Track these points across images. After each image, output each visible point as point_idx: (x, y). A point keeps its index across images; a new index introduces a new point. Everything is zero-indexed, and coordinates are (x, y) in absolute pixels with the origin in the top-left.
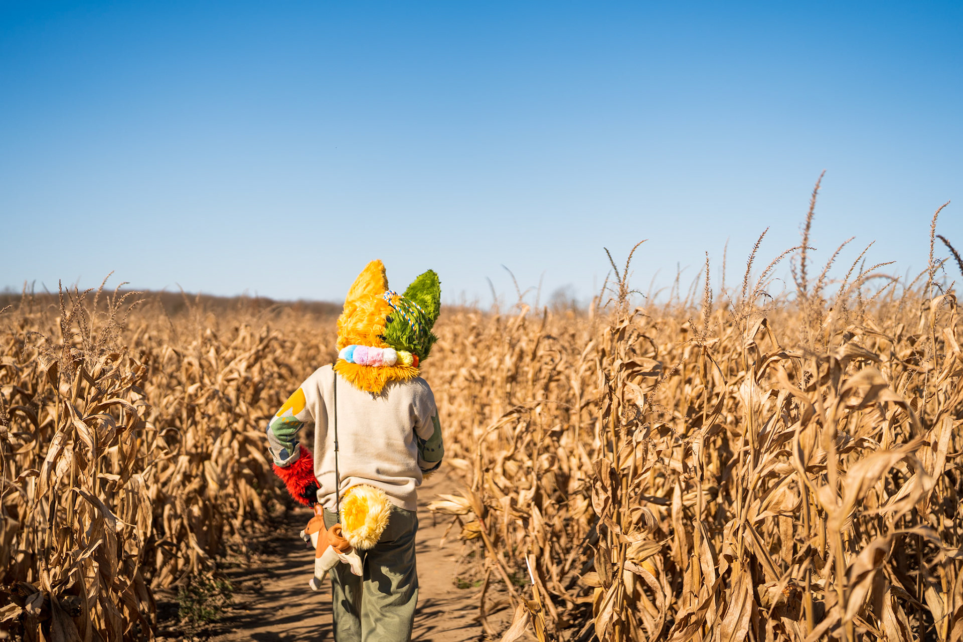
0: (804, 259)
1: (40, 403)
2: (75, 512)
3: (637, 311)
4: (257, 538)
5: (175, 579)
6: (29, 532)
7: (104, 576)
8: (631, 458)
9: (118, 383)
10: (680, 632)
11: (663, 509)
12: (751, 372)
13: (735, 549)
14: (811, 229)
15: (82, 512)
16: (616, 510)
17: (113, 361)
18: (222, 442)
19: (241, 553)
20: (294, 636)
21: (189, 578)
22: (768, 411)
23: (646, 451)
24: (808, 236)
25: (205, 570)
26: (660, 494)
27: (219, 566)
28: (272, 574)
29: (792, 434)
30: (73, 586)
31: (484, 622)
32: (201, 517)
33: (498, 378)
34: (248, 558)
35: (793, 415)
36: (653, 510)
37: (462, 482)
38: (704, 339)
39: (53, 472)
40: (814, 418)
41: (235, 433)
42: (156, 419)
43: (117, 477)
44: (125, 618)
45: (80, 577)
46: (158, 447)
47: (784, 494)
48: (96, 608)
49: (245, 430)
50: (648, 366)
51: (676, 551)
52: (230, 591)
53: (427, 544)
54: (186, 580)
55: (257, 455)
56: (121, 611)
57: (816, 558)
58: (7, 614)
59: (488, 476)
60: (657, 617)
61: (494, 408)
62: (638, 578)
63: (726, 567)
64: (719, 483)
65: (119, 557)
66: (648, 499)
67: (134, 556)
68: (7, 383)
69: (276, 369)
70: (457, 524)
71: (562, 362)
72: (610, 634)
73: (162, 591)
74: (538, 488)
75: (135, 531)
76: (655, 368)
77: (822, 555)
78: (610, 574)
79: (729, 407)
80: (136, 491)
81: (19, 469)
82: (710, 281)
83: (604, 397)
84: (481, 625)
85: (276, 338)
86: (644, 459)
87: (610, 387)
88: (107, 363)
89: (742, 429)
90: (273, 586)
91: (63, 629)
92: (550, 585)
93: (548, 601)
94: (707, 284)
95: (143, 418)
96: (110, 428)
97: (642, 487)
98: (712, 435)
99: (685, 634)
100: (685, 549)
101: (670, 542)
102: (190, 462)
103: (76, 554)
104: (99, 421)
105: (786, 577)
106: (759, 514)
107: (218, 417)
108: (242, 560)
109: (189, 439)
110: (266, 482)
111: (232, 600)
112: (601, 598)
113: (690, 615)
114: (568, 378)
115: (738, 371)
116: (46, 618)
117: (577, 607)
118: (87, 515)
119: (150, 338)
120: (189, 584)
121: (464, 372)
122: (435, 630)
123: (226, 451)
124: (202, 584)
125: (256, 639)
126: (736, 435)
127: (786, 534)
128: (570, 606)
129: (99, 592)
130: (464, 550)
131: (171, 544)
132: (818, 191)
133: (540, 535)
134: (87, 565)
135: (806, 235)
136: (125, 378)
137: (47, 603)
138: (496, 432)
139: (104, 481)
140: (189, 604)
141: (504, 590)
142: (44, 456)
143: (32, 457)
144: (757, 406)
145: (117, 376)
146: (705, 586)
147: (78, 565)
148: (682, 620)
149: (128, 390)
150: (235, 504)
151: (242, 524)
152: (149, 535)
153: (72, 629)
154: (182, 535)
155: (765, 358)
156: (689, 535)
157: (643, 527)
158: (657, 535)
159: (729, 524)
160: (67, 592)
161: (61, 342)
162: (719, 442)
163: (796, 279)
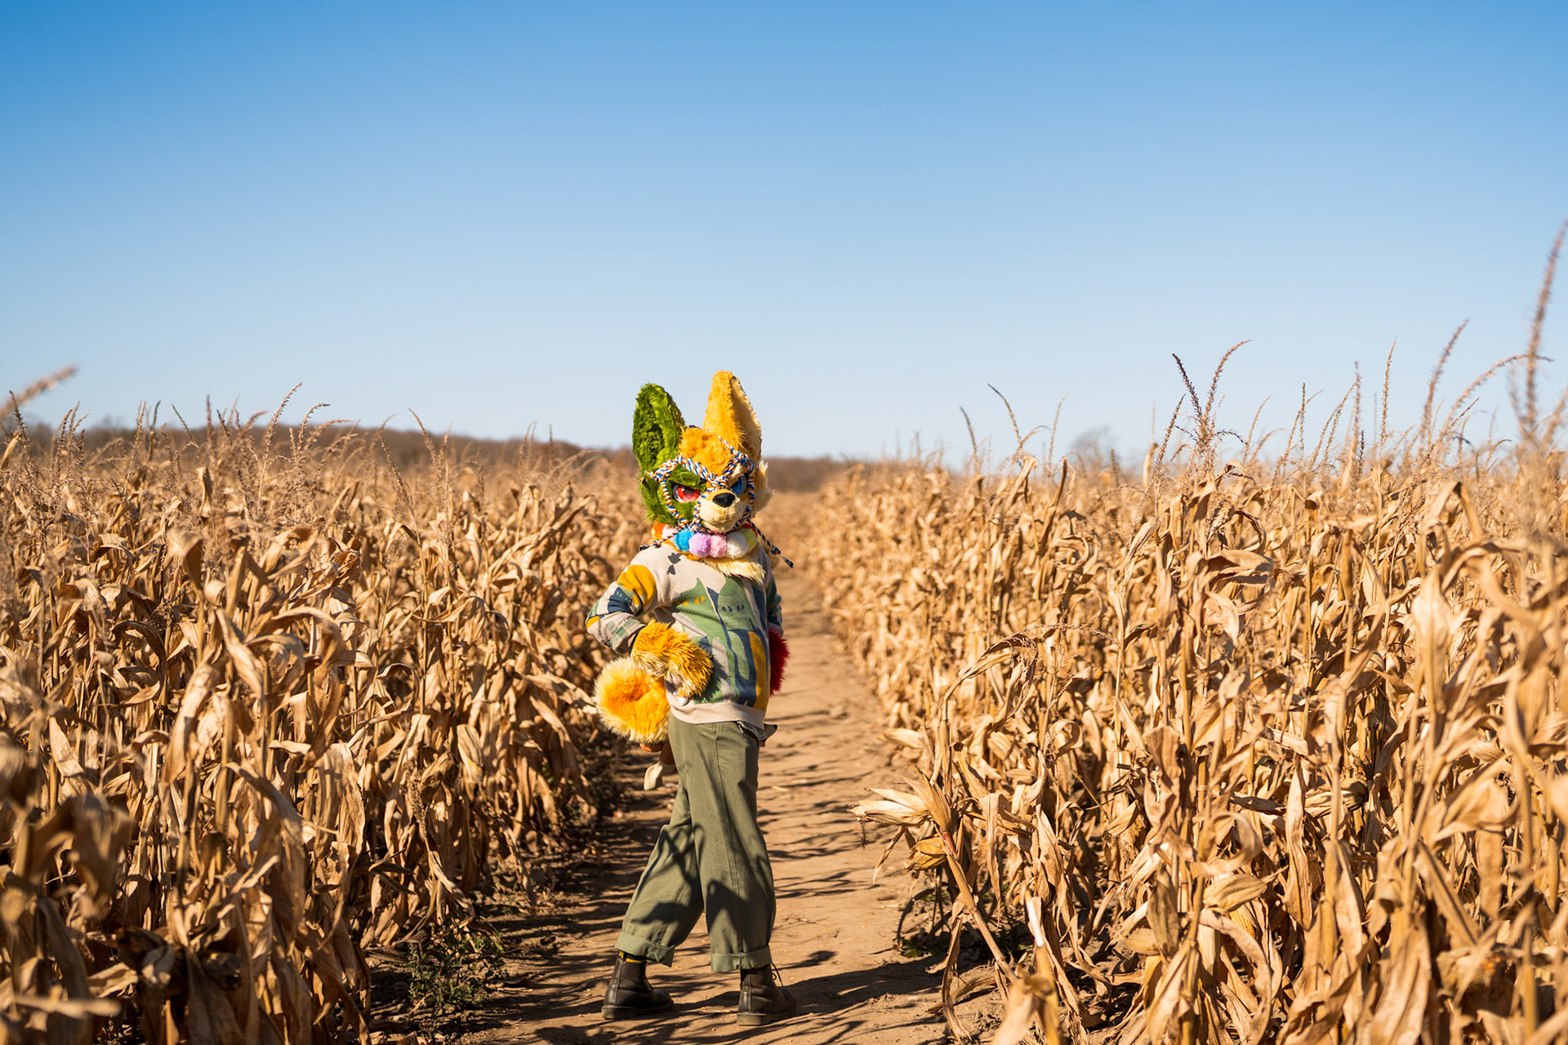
0: (1532, 372)
1: (168, 617)
2: (230, 807)
3: (1230, 467)
4: (548, 862)
5: (402, 932)
6: (147, 844)
7: (281, 920)
8: (1216, 727)
9: (307, 582)
10: (1299, 1034)
11: (1269, 820)
12: (1433, 577)
13: (1398, 888)
14: (1546, 320)
15: (242, 808)
16: (1187, 819)
17: (299, 541)
18: (487, 693)
19: (520, 888)
20: (612, 1034)
21: (427, 929)
22: (1460, 650)
23: (1242, 716)
24: (1541, 332)
25: (456, 917)
26: (1264, 794)
27: (480, 910)
28: (573, 927)
29: (1501, 689)
30: (227, 936)
31: (948, 1015)
32: (450, 824)
33: (977, 586)
34: (533, 898)
35: (1505, 655)
36: (1252, 822)
37: (912, 768)
38: (1349, 518)
39: (192, 735)
40: (1545, 657)
41: (510, 676)
42: (372, 650)
43: (304, 748)
44: (316, 996)
45: (238, 921)
46: (374, 697)
47: (1487, 793)
48: (265, 976)
49: (528, 671)
50: (1248, 564)
51: (1291, 895)
52: (500, 955)
53: (847, 877)
54: (421, 933)
55: (549, 716)
56: (310, 982)
57: (1541, 907)
58: (110, 982)
59: (960, 757)
60: (1256, 1010)
61: (970, 640)
62: (1224, 941)
63: (1382, 922)
64: (1369, 777)
65: (308, 886)
66: (1244, 804)
67: (333, 887)
68: (111, 582)
69: (583, 565)
70: (903, 841)
71: (1093, 559)
72: (1172, 1037)
73: (381, 952)
74: (1048, 782)
75: (334, 844)
76: (1261, 568)
77: (1551, 904)
78: (1175, 933)
79: (1390, 642)
80: (337, 771)
81: (129, 734)
82: (1361, 415)
83: (1169, 621)
84: (943, 1020)
85: (583, 511)
86: (1239, 730)
87: (1180, 601)
88: (287, 545)
89: (1412, 680)
90: (575, 947)
91: (209, 1010)
92: (1066, 952)
93: (1063, 980)
94: (1356, 420)
95: (349, 645)
96: (293, 659)
97: (1232, 781)
98: (1361, 689)
99: (1308, 1038)
100: (1308, 892)
101: (1281, 878)
102: (430, 724)
103: (232, 881)
104: (274, 647)
105: (1488, 940)
106: (1442, 828)
107: (481, 647)
108: (520, 900)
109: (431, 684)
110: (564, 765)
111: (503, 969)
112: (1157, 973)
113: (1314, 1007)
114: (1102, 589)
115: (1407, 578)
116: (178, 992)
117: (1113, 990)
118: (250, 814)
119: (361, 507)
120: (428, 941)
121: (917, 575)
122: (862, 1027)
123: (495, 707)
124: (451, 940)
125: (545, 1039)
126: (1402, 691)
127: (1489, 865)
128: (1101, 989)
129: (273, 947)
130: (913, 887)
131: (396, 868)
132: (1559, 252)
133: (1050, 864)
134: (251, 899)
135: (1536, 330)
136: (320, 573)
137: (181, 964)
138: (973, 680)
139: (281, 755)
140: (427, 975)
142: (175, 710)
143: (152, 712)
144: (1443, 637)
145: (306, 568)
146: (1343, 955)
147: (235, 899)
148: (1302, 1014)
149: (325, 594)
150: (509, 803)
151: (522, 836)
152: (358, 850)
153: (225, 1012)
154: (415, 853)
155: (1458, 553)
156: (1316, 868)
157: (1233, 850)
158: (1257, 866)
159: (1389, 846)
160: (215, 946)
161: (206, 509)
162: (1371, 705)
163: (1516, 408)
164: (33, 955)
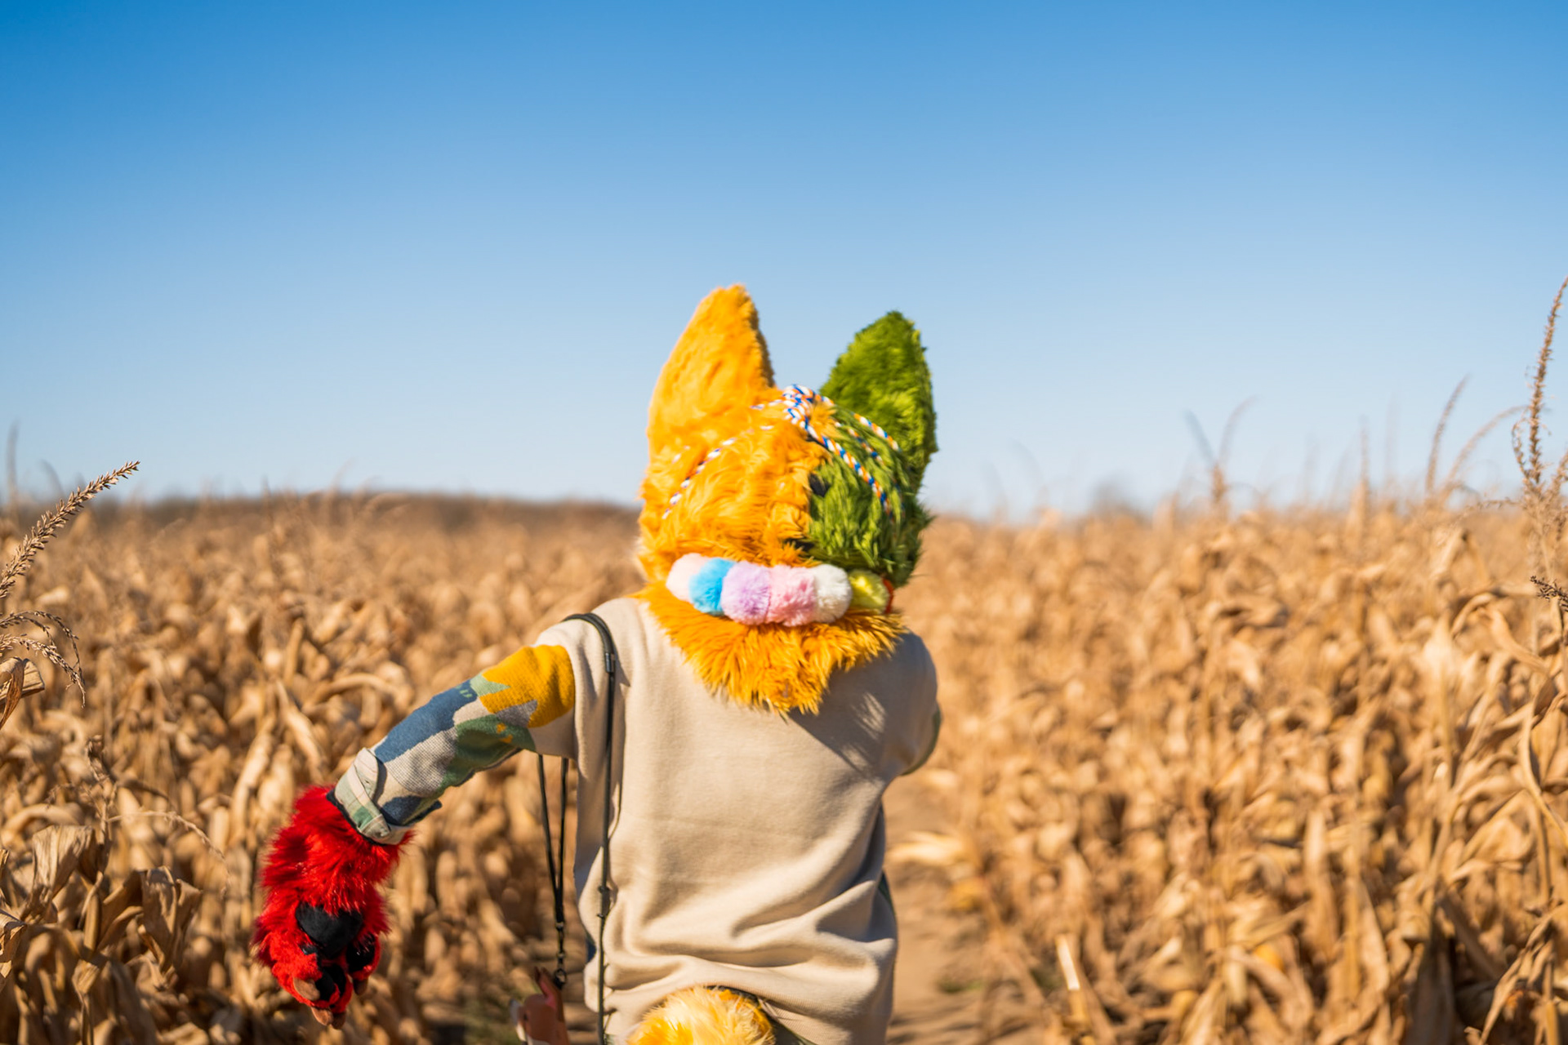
0: (1535, 429)
1: (231, 683)
3: (1243, 518)
5: (460, 980)
8: (1238, 769)
9: (363, 650)
11: (1292, 855)
12: (1442, 623)
13: (1420, 926)
14: (1547, 377)
17: (354, 612)
21: (482, 977)
22: (1472, 690)
23: (1262, 760)
24: (1543, 390)
25: (512, 966)
26: (1286, 829)
27: (536, 957)
29: (1514, 730)
32: (506, 875)
35: (1516, 696)
36: (1276, 860)
38: (1360, 566)
39: (254, 803)
40: (1557, 703)
47: (1503, 832)
50: (1264, 612)
51: (1315, 929)
54: (475, 980)
61: (1000, 683)
62: (1252, 978)
63: (1406, 957)
64: (1387, 811)
73: (440, 1001)
76: (1277, 615)
78: (1205, 970)
79: (1404, 683)
81: (198, 797)
83: (1190, 666)
86: (1261, 773)
88: (344, 615)
89: (1426, 720)
92: (1101, 987)
93: (1099, 1016)
96: (349, 726)
97: (1256, 822)
98: (1377, 730)
100: (1332, 925)
101: (1305, 914)
104: (332, 715)
105: (1512, 976)
106: (1460, 866)
112: (1189, 1009)
113: (1344, 1039)
114: (1124, 631)
115: (1418, 619)
117: (1146, 1025)
126: (1417, 729)
127: (1509, 900)
128: (1134, 1023)
130: (951, 929)
131: (453, 921)
132: (1557, 313)
135: (1538, 387)
136: (375, 641)
137: (248, 1024)
138: (1003, 726)
140: (484, 1023)
141: (1019, 997)
144: (1453, 680)
145: (361, 638)
146: (1368, 989)
149: (381, 660)
154: (472, 906)
155: (1467, 598)
156: (1339, 900)
157: (1260, 888)
158: (1282, 902)
159: (1409, 883)
162: (1387, 742)
163: (1521, 464)
164: (105, 1017)
